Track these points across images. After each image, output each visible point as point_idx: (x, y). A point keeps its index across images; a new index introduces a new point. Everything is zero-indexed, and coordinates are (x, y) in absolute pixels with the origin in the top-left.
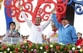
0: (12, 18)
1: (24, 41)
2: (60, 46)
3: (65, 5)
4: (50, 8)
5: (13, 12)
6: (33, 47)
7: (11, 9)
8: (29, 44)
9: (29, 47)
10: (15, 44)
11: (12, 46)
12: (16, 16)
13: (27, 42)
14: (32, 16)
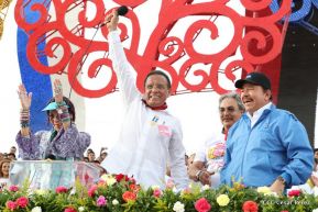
0: (48, 76)
1: (104, 177)
2: (260, 199)
3: (280, 25)
4: (215, 35)
5: (55, 53)
6: (145, 204)
7: (47, 40)
8: (124, 190)
9: (124, 202)
10: (65, 191)
11: (54, 197)
12: (66, 70)
13: (118, 181)
14: (137, 70)
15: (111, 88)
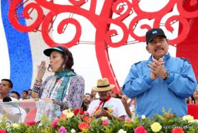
1: (65, 112)
5: (31, 15)
7: (25, 5)
8: (80, 121)
9: (80, 131)
12: (40, 28)
13: (75, 114)
14: (95, 26)
15: (76, 41)
